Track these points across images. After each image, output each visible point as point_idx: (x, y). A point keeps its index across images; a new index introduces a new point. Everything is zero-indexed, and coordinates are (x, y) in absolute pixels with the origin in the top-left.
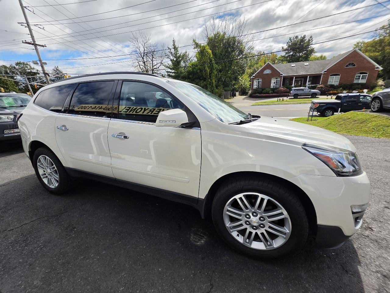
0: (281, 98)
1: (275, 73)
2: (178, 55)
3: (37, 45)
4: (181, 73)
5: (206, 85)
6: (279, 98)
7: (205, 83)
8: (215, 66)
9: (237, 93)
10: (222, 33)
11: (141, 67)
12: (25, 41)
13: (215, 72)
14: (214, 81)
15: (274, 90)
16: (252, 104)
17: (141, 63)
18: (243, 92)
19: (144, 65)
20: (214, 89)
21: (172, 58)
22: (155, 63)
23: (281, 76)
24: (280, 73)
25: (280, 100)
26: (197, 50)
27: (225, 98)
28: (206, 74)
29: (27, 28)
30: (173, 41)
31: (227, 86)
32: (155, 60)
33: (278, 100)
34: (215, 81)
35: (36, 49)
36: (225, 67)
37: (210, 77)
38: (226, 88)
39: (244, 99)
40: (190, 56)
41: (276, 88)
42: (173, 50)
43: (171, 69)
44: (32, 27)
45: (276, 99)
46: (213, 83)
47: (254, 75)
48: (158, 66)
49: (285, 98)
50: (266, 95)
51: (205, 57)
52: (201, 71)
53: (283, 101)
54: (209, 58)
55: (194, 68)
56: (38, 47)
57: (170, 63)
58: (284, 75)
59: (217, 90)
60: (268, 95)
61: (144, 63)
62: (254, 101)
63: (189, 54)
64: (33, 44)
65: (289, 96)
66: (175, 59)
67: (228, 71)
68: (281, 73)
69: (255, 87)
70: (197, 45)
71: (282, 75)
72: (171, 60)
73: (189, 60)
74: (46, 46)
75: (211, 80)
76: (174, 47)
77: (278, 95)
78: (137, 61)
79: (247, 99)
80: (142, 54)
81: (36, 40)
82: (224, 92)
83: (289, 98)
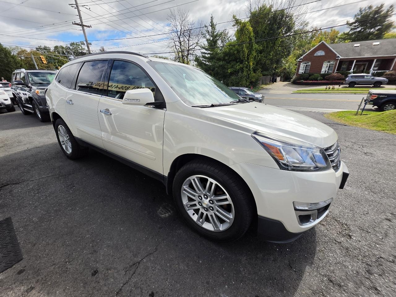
0: (331, 87)
1: (330, 55)
2: (215, 33)
3: (84, 25)
4: (217, 54)
5: (242, 68)
6: (328, 87)
7: (241, 65)
8: (255, 46)
9: (278, 79)
10: (268, 7)
11: (177, 47)
12: (75, 22)
13: (254, 54)
14: (251, 64)
15: (324, 76)
16: (293, 92)
17: (178, 43)
18: (286, 78)
19: (179, 45)
20: (250, 73)
21: (208, 37)
22: (191, 43)
23: (337, 58)
24: (336, 55)
25: (329, 88)
26: (236, 29)
27: (263, 84)
28: (243, 56)
29: (77, 9)
30: (211, 18)
31: (267, 70)
32: (191, 39)
33: (326, 88)
34: (253, 64)
35: (83, 30)
36: (267, 47)
37: (248, 59)
38: (265, 73)
39: (285, 86)
40: (229, 35)
41: (328, 74)
42: (210, 29)
43: (206, 49)
44: (80, 8)
45: (324, 87)
46: (250, 66)
47: (302, 57)
48: (194, 46)
49: (336, 87)
50: (314, 81)
51: (245, 35)
52: (238, 52)
53: (333, 90)
54: (249, 36)
55: (231, 49)
56: (85, 28)
57: (206, 43)
58: (341, 57)
59: (254, 74)
60: (315, 82)
61: (180, 43)
62: (295, 87)
63: (228, 33)
64: (81, 25)
65: (342, 84)
66: (211, 39)
67: (270, 52)
68: (338, 55)
69: (301, 71)
70: (237, 22)
71: (338, 57)
72: (207, 40)
73: (228, 39)
74: (91, 27)
75: (248, 63)
76: (212, 25)
77: (329, 82)
78: (173, 41)
79: (290, 86)
80: (179, 33)
81: (83, 21)
82: (262, 77)
83: (342, 86)
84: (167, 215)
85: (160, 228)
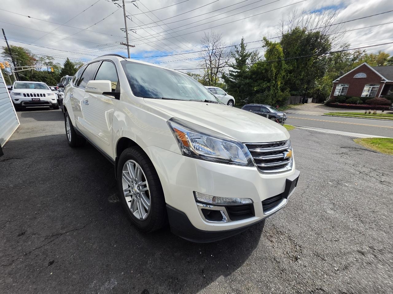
0: (372, 112)
1: (372, 79)
2: (244, 54)
3: (129, 45)
4: (244, 72)
5: (269, 87)
6: (368, 111)
7: (268, 84)
8: (285, 66)
9: (310, 100)
10: (301, 29)
11: (208, 65)
12: (122, 42)
13: (283, 74)
14: (279, 83)
15: (365, 99)
16: (324, 114)
17: (208, 62)
18: (319, 99)
19: (210, 64)
20: (278, 92)
21: (237, 56)
22: (221, 62)
23: (381, 81)
24: (381, 78)
25: (370, 113)
26: (266, 49)
27: (291, 103)
28: (271, 75)
29: (125, 33)
30: (242, 39)
31: (296, 90)
32: (222, 59)
33: (366, 113)
34: (281, 83)
35: (128, 49)
36: (298, 67)
37: (276, 78)
38: (294, 92)
39: (316, 107)
40: (259, 56)
41: (369, 98)
42: (240, 49)
43: (234, 68)
44: (128, 32)
45: (363, 111)
46: (277, 85)
47: (338, 79)
48: (223, 65)
49: (379, 112)
50: (352, 105)
51: (274, 56)
52: (267, 70)
53: (374, 115)
54: (278, 57)
55: (260, 68)
56: (130, 47)
57: (235, 62)
58: (387, 81)
59: (282, 93)
60: (354, 105)
61: (211, 62)
62: (328, 110)
63: (259, 53)
64: (126, 45)
65: (387, 109)
66: (240, 59)
67: (301, 72)
68: (383, 78)
69: (337, 93)
70: (267, 43)
71: (384, 80)
72: (236, 59)
73: (258, 59)
74: (135, 47)
75: (276, 82)
76: (242, 46)
77: (370, 106)
78: (204, 60)
79: (322, 108)
80: (210, 54)
81: (129, 42)
82: (290, 96)
83: (385, 112)
84: (115, 201)
85: (101, 211)
